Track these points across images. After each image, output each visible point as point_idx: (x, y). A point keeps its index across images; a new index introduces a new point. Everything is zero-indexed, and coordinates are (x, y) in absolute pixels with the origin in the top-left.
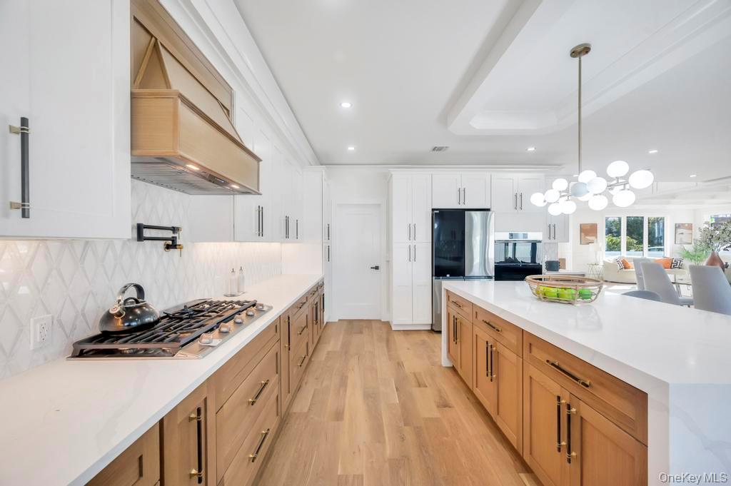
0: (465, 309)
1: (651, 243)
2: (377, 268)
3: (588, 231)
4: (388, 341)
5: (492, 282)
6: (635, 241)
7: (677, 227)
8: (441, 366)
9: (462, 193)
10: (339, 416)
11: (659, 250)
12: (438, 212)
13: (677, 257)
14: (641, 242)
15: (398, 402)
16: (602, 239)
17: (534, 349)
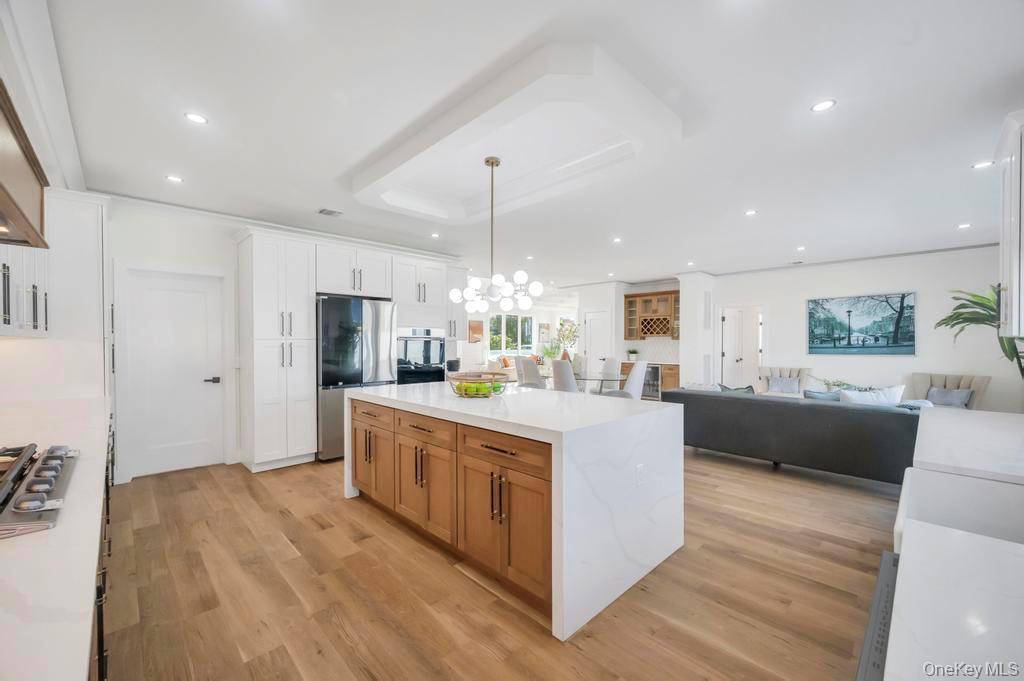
0: (381, 418)
1: (523, 342)
2: (216, 380)
3: (475, 328)
4: (250, 489)
5: (395, 386)
6: (511, 340)
7: (541, 326)
8: (344, 499)
9: (357, 275)
10: (209, 603)
11: (527, 348)
12: (326, 297)
13: (540, 354)
14: (515, 340)
15: (300, 555)
16: (487, 336)
17: (468, 439)
